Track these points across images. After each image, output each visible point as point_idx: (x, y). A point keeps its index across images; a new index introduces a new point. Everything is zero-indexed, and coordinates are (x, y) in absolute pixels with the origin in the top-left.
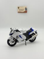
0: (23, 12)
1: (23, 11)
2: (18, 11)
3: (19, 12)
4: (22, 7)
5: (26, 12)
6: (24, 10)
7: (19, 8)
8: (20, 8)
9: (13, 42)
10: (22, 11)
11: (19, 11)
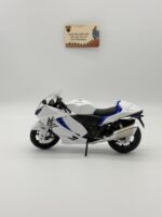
0: (85, 46)
1: (86, 42)
3: (69, 45)
7: (68, 30)
9: (47, 138)
10: (82, 42)
11: (69, 41)
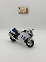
0: (24, 13)
2: (19, 12)
4: (23, 7)
5: (27, 12)
6: (26, 11)
8: (21, 9)
